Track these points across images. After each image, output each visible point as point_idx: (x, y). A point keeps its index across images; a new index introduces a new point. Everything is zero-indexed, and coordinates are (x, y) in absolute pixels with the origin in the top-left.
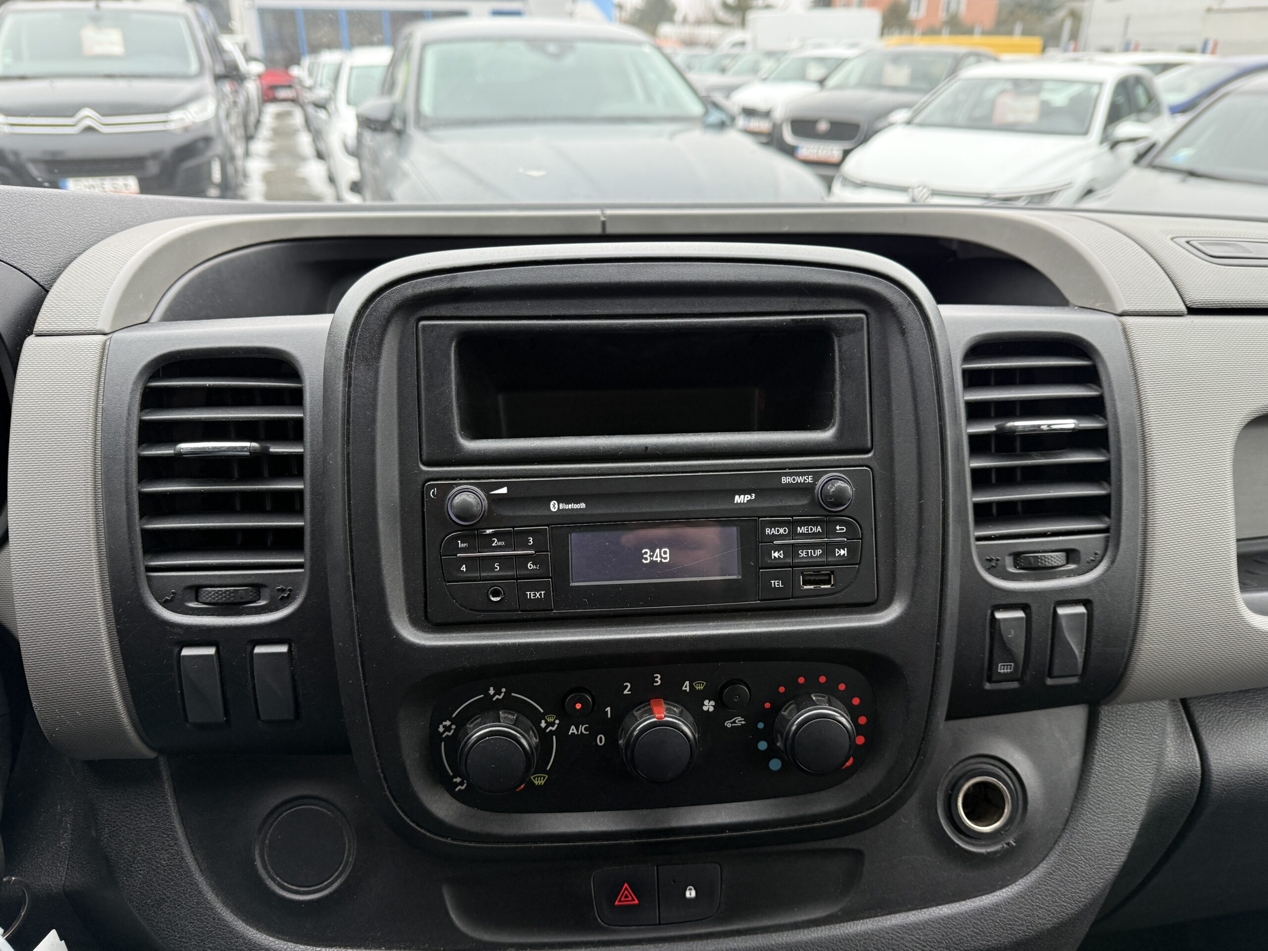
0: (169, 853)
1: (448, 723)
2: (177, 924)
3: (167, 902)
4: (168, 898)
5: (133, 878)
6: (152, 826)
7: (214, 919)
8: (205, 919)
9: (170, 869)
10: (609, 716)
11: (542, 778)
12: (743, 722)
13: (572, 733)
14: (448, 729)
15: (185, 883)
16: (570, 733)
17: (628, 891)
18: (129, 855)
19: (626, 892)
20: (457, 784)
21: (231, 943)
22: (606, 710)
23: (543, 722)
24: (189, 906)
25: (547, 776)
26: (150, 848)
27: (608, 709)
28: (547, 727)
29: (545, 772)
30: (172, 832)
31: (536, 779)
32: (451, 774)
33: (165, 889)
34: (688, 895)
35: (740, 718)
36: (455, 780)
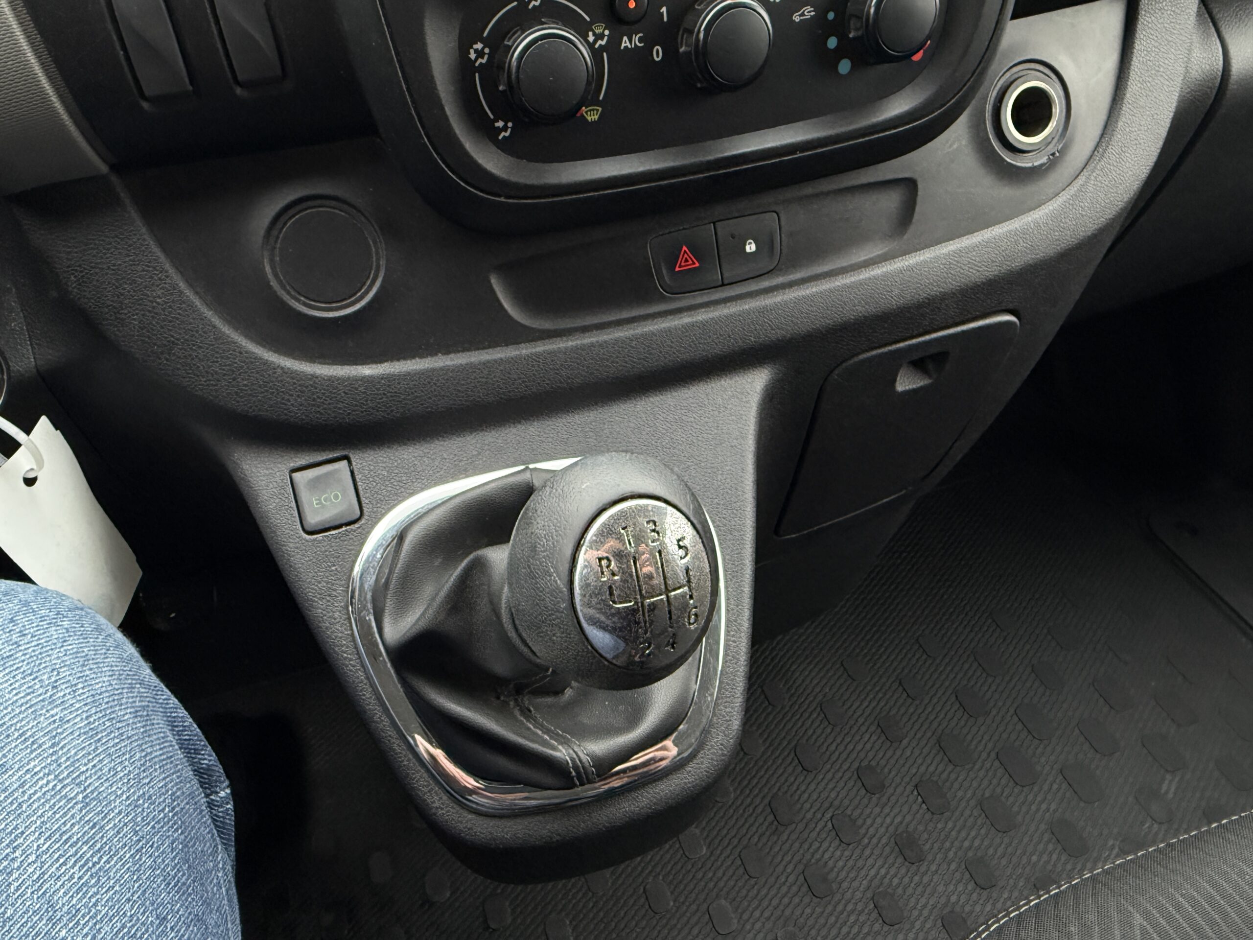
0: (163, 288)
1: (479, 46)
2: (199, 367)
3: (177, 344)
4: (178, 340)
5: (127, 326)
6: (130, 260)
7: (241, 353)
8: (231, 354)
9: (170, 307)
10: (665, 19)
11: (595, 112)
12: (813, 13)
13: (625, 47)
14: (480, 54)
15: (194, 319)
16: (622, 48)
17: (688, 254)
18: (112, 301)
19: (686, 256)
20: (500, 130)
21: (269, 375)
22: (661, 11)
23: (591, 34)
24: (206, 344)
25: (600, 109)
26: (136, 287)
27: (664, 10)
28: (595, 41)
29: (597, 103)
30: (158, 263)
31: (589, 113)
32: (492, 117)
33: (171, 330)
34: (748, 249)
35: (809, 8)
36: (497, 125)
